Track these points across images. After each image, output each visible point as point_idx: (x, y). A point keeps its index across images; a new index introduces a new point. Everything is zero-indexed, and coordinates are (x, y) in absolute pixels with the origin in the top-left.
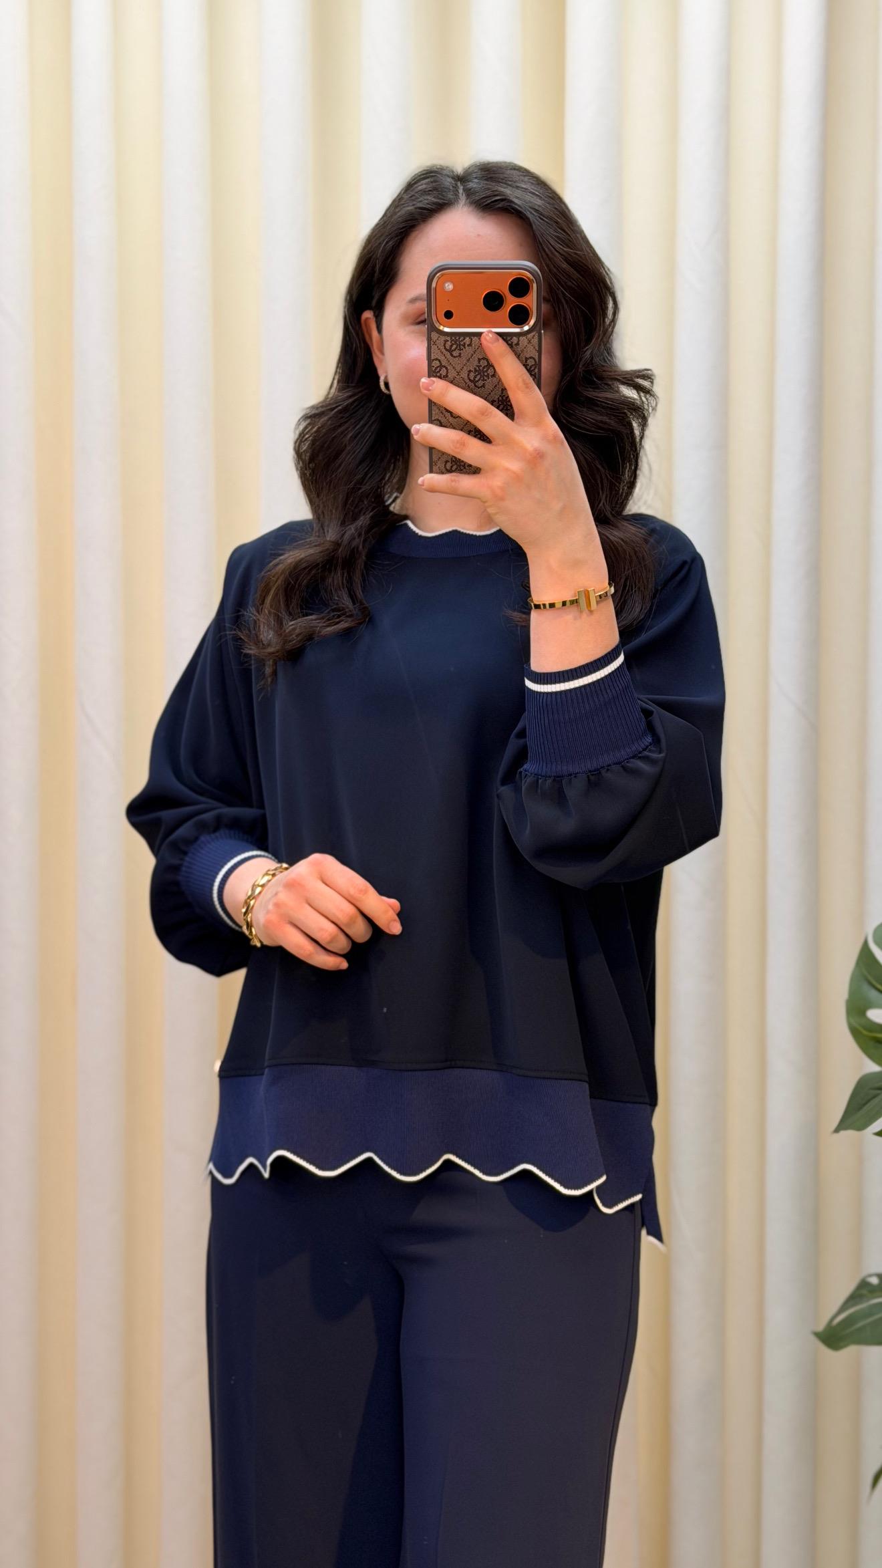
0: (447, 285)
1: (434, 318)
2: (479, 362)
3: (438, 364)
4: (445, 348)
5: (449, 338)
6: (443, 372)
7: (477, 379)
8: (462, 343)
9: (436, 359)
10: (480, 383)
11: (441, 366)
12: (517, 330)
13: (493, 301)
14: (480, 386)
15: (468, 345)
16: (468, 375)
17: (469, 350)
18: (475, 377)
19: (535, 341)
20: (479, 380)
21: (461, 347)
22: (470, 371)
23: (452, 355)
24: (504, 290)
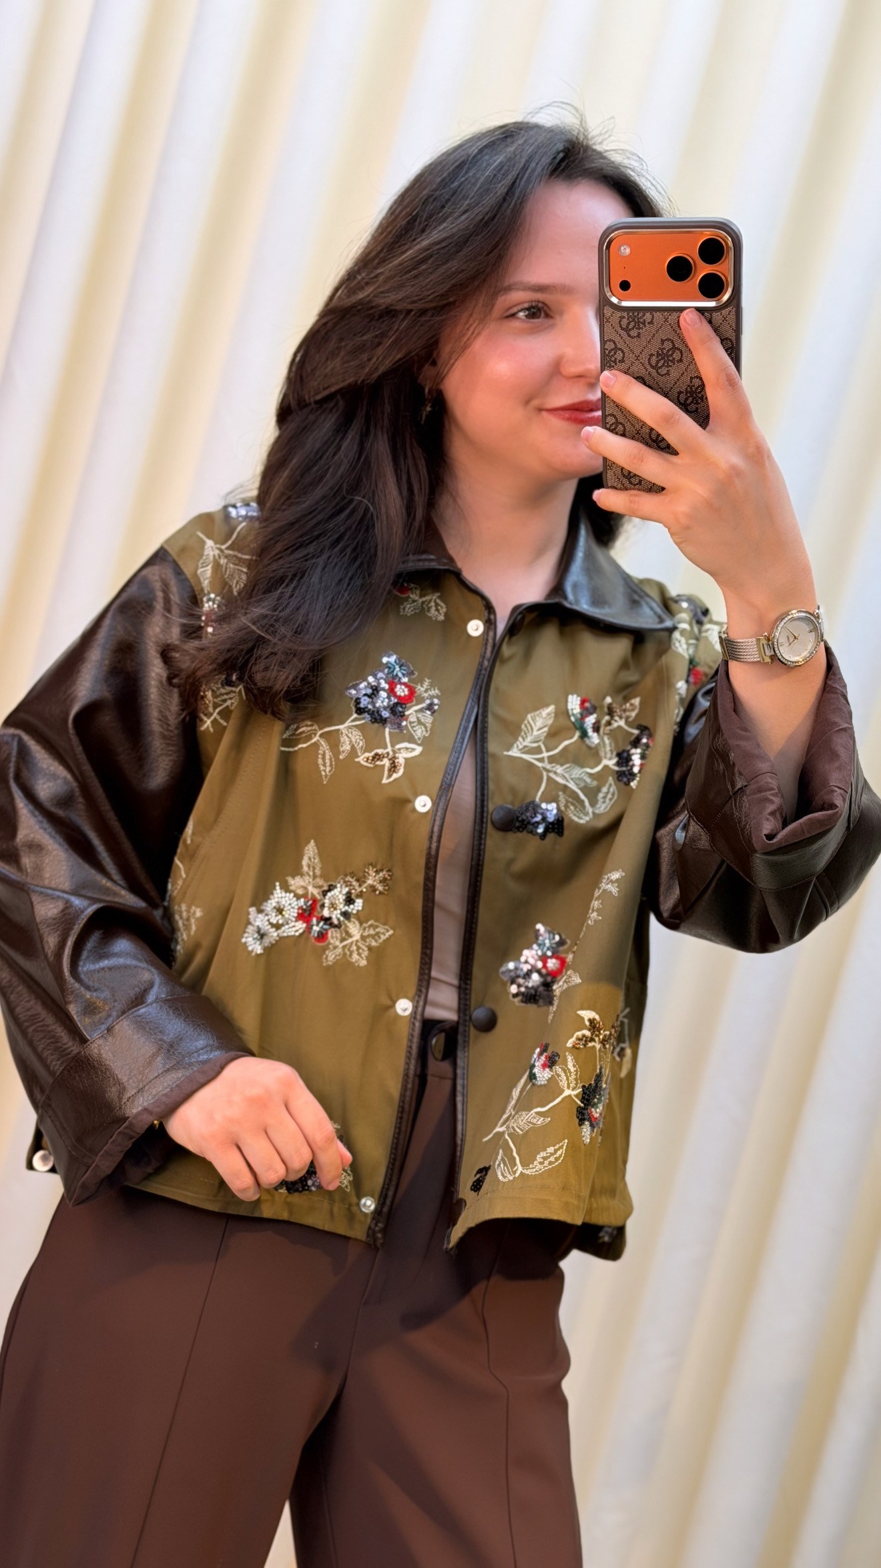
0: (622, 248)
1: (607, 289)
2: (663, 344)
3: (613, 346)
4: (621, 327)
5: (625, 314)
6: (619, 355)
7: (659, 365)
8: (641, 320)
9: (610, 340)
10: (664, 371)
11: (616, 349)
12: (712, 304)
13: (679, 269)
14: (662, 373)
15: (649, 323)
16: (649, 359)
17: (646, 331)
18: (658, 362)
19: (733, 316)
20: (660, 367)
21: (639, 324)
22: (651, 355)
23: (629, 336)
24: (692, 252)
